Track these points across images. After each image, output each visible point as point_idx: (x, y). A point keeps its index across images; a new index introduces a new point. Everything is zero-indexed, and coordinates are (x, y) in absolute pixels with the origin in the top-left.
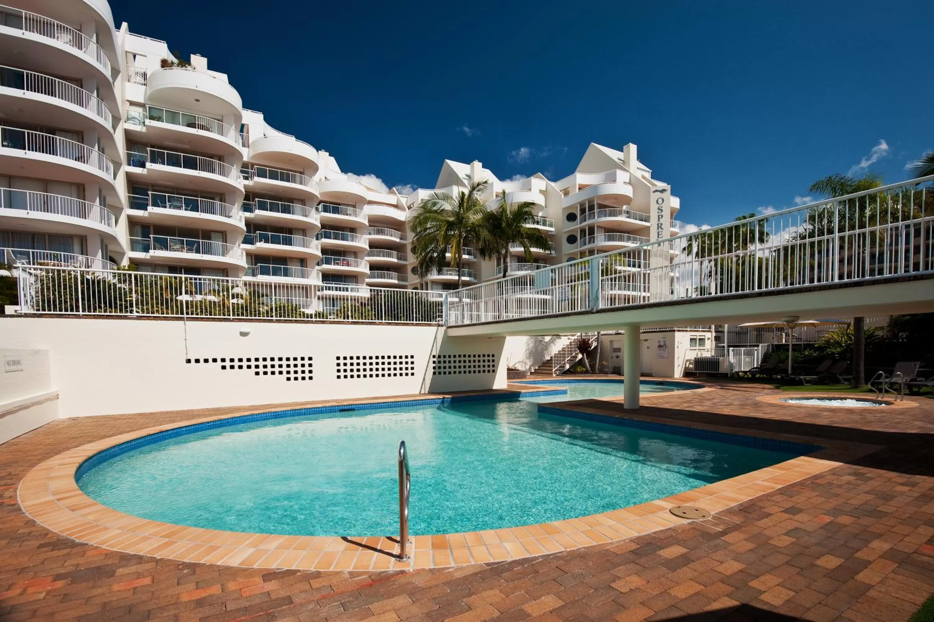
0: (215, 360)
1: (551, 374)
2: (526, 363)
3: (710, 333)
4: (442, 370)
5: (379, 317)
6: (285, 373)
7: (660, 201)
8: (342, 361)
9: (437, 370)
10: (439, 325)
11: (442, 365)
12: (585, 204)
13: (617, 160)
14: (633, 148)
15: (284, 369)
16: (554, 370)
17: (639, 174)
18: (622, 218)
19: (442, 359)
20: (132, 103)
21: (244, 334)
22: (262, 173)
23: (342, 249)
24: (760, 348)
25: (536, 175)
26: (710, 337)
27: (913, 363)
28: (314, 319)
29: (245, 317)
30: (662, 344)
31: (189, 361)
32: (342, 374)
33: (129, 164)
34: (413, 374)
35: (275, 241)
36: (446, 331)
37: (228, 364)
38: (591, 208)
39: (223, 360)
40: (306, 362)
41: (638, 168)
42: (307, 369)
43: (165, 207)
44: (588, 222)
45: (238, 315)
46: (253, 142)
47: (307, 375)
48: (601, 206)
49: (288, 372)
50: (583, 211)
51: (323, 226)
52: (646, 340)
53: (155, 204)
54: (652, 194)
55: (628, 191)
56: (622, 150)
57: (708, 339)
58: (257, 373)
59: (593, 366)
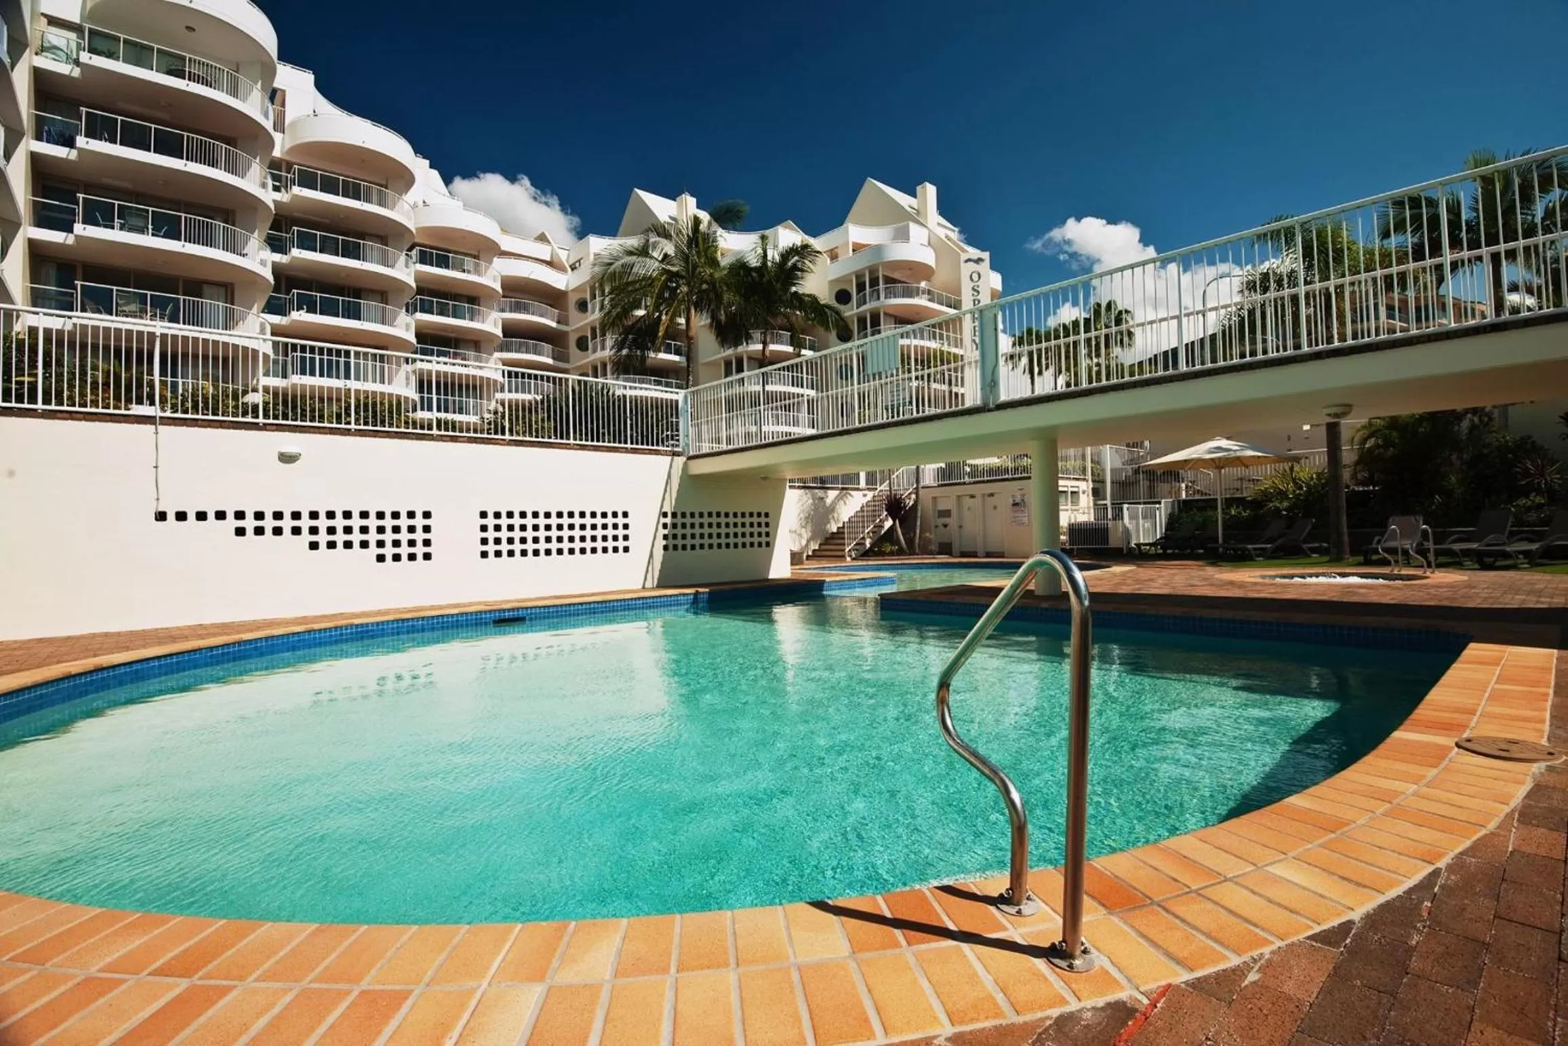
0: (221, 515)
1: (843, 556)
2: (800, 535)
3: (1085, 483)
4: (680, 542)
5: (564, 434)
6: (373, 544)
7: (975, 277)
8: (490, 521)
9: (671, 542)
10: (675, 454)
11: (679, 531)
12: (864, 275)
13: (909, 209)
14: (930, 191)
15: (373, 537)
16: (847, 549)
17: (942, 233)
18: (921, 301)
19: (679, 520)
20: (53, 21)
21: (287, 458)
22: (308, 180)
23: (453, 335)
24: (1163, 505)
25: (784, 224)
26: (1085, 488)
27: (1412, 518)
28: (435, 432)
29: (290, 422)
30: (1018, 500)
31: (161, 516)
32: (491, 548)
33: (39, 137)
34: (626, 549)
35: (329, 309)
36: (685, 464)
37: (250, 523)
38: (874, 282)
39: (240, 515)
40: (419, 522)
41: (939, 224)
42: (419, 536)
43: (113, 228)
44: (869, 306)
45: (276, 417)
46: (293, 124)
47: (420, 550)
48: (888, 280)
49: (381, 544)
50: (861, 287)
51: (420, 290)
52: (992, 495)
53: (89, 220)
54: (963, 265)
55: (928, 257)
56: (914, 195)
57: (1084, 492)
58: (314, 546)
59: (910, 542)
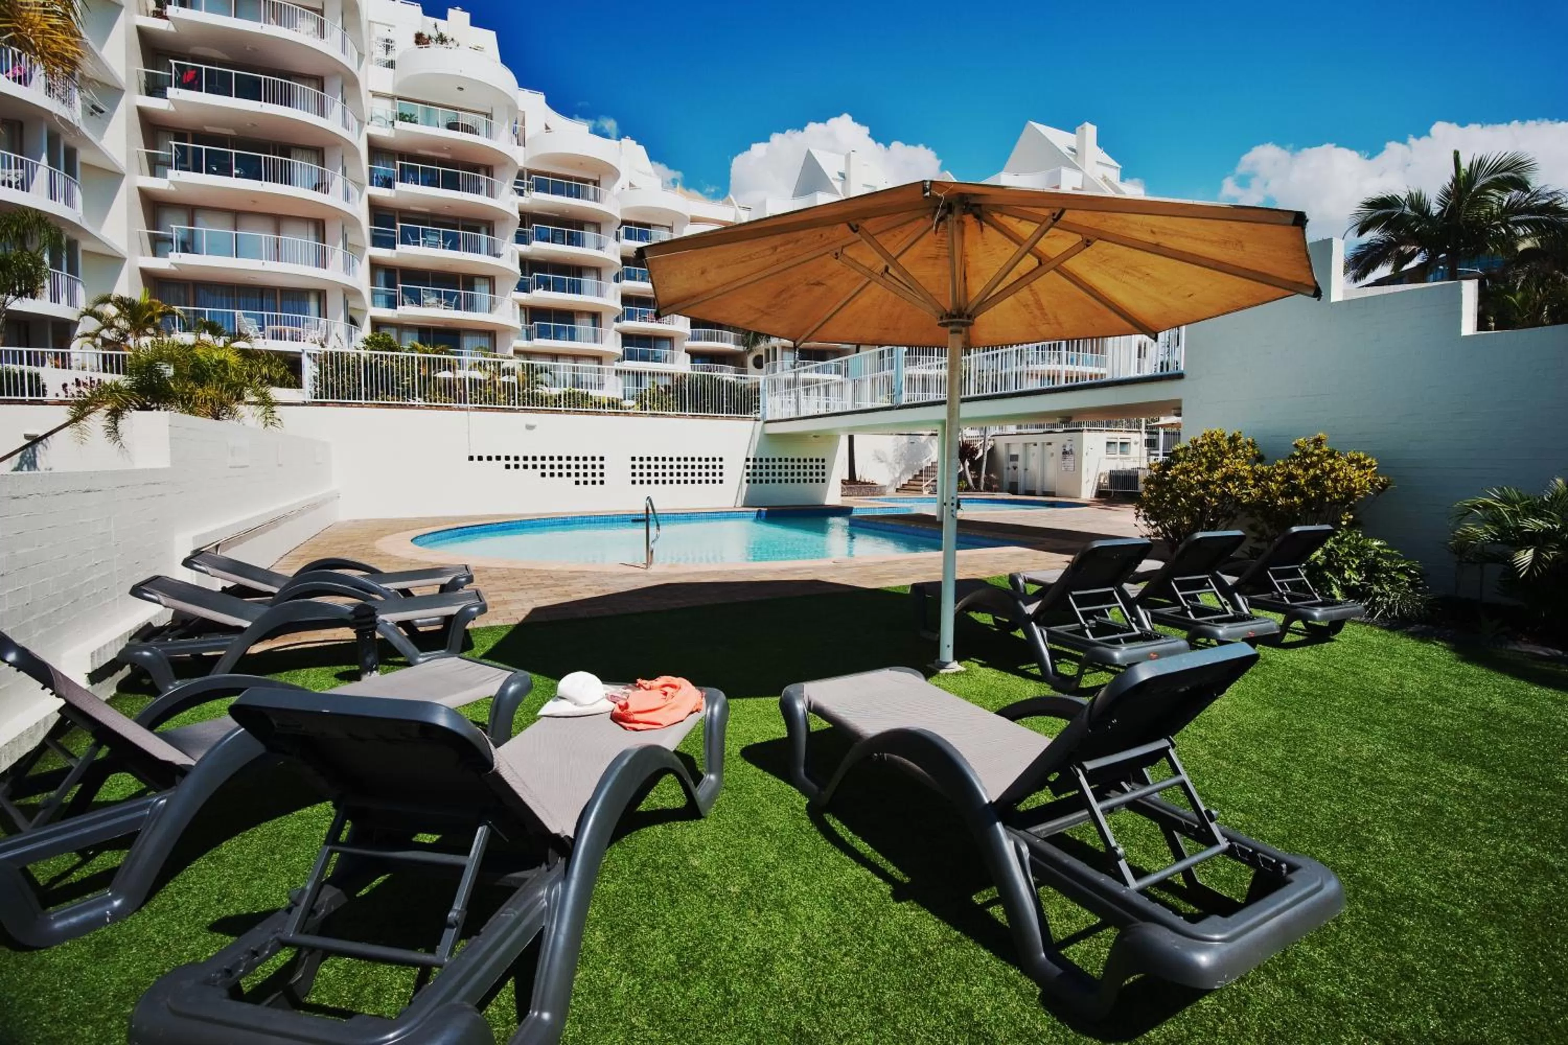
0: (498, 458)
1: (921, 491)
3: (1138, 435)
4: (758, 478)
5: (683, 408)
6: (573, 475)
8: (637, 463)
9: (751, 478)
10: (756, 420)
11: (758, 471)
15: (573, 471)
16: (924, 486)
19: (758, 464)
21: (530, 427)
26: (1138, 440)
28: (606, 410)
29: (531, 407)
30: (1068, 450)
31: (471, 458)
32: (638, 478)
34: (721, 482)
36: (763, 428)
37: (512, 462)
39: (507, 458)
40: (597, 463)
42: (598, 471)
45: (524, 405)
47: (598, 479)
49: (577, 475)
52: (1050, 443)
57: (1136, 443)
58: (543, 475)
59: (976, 481)
